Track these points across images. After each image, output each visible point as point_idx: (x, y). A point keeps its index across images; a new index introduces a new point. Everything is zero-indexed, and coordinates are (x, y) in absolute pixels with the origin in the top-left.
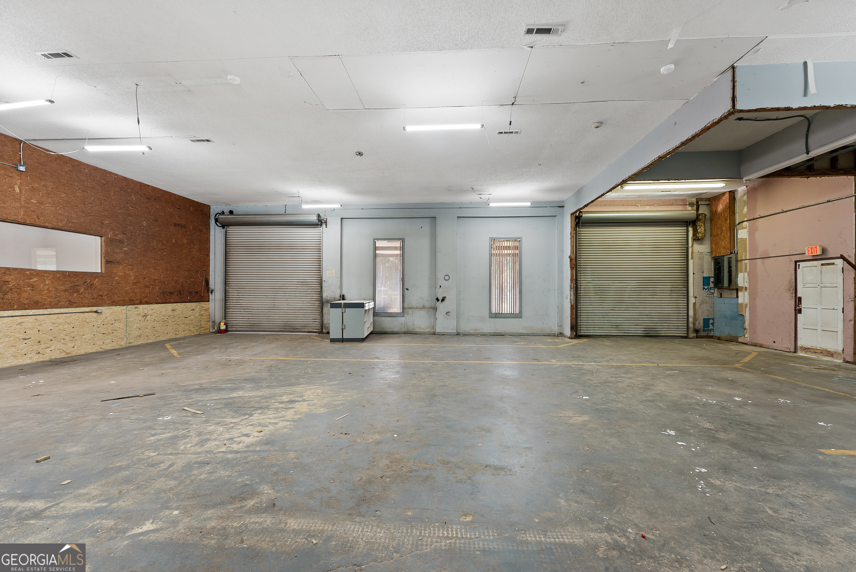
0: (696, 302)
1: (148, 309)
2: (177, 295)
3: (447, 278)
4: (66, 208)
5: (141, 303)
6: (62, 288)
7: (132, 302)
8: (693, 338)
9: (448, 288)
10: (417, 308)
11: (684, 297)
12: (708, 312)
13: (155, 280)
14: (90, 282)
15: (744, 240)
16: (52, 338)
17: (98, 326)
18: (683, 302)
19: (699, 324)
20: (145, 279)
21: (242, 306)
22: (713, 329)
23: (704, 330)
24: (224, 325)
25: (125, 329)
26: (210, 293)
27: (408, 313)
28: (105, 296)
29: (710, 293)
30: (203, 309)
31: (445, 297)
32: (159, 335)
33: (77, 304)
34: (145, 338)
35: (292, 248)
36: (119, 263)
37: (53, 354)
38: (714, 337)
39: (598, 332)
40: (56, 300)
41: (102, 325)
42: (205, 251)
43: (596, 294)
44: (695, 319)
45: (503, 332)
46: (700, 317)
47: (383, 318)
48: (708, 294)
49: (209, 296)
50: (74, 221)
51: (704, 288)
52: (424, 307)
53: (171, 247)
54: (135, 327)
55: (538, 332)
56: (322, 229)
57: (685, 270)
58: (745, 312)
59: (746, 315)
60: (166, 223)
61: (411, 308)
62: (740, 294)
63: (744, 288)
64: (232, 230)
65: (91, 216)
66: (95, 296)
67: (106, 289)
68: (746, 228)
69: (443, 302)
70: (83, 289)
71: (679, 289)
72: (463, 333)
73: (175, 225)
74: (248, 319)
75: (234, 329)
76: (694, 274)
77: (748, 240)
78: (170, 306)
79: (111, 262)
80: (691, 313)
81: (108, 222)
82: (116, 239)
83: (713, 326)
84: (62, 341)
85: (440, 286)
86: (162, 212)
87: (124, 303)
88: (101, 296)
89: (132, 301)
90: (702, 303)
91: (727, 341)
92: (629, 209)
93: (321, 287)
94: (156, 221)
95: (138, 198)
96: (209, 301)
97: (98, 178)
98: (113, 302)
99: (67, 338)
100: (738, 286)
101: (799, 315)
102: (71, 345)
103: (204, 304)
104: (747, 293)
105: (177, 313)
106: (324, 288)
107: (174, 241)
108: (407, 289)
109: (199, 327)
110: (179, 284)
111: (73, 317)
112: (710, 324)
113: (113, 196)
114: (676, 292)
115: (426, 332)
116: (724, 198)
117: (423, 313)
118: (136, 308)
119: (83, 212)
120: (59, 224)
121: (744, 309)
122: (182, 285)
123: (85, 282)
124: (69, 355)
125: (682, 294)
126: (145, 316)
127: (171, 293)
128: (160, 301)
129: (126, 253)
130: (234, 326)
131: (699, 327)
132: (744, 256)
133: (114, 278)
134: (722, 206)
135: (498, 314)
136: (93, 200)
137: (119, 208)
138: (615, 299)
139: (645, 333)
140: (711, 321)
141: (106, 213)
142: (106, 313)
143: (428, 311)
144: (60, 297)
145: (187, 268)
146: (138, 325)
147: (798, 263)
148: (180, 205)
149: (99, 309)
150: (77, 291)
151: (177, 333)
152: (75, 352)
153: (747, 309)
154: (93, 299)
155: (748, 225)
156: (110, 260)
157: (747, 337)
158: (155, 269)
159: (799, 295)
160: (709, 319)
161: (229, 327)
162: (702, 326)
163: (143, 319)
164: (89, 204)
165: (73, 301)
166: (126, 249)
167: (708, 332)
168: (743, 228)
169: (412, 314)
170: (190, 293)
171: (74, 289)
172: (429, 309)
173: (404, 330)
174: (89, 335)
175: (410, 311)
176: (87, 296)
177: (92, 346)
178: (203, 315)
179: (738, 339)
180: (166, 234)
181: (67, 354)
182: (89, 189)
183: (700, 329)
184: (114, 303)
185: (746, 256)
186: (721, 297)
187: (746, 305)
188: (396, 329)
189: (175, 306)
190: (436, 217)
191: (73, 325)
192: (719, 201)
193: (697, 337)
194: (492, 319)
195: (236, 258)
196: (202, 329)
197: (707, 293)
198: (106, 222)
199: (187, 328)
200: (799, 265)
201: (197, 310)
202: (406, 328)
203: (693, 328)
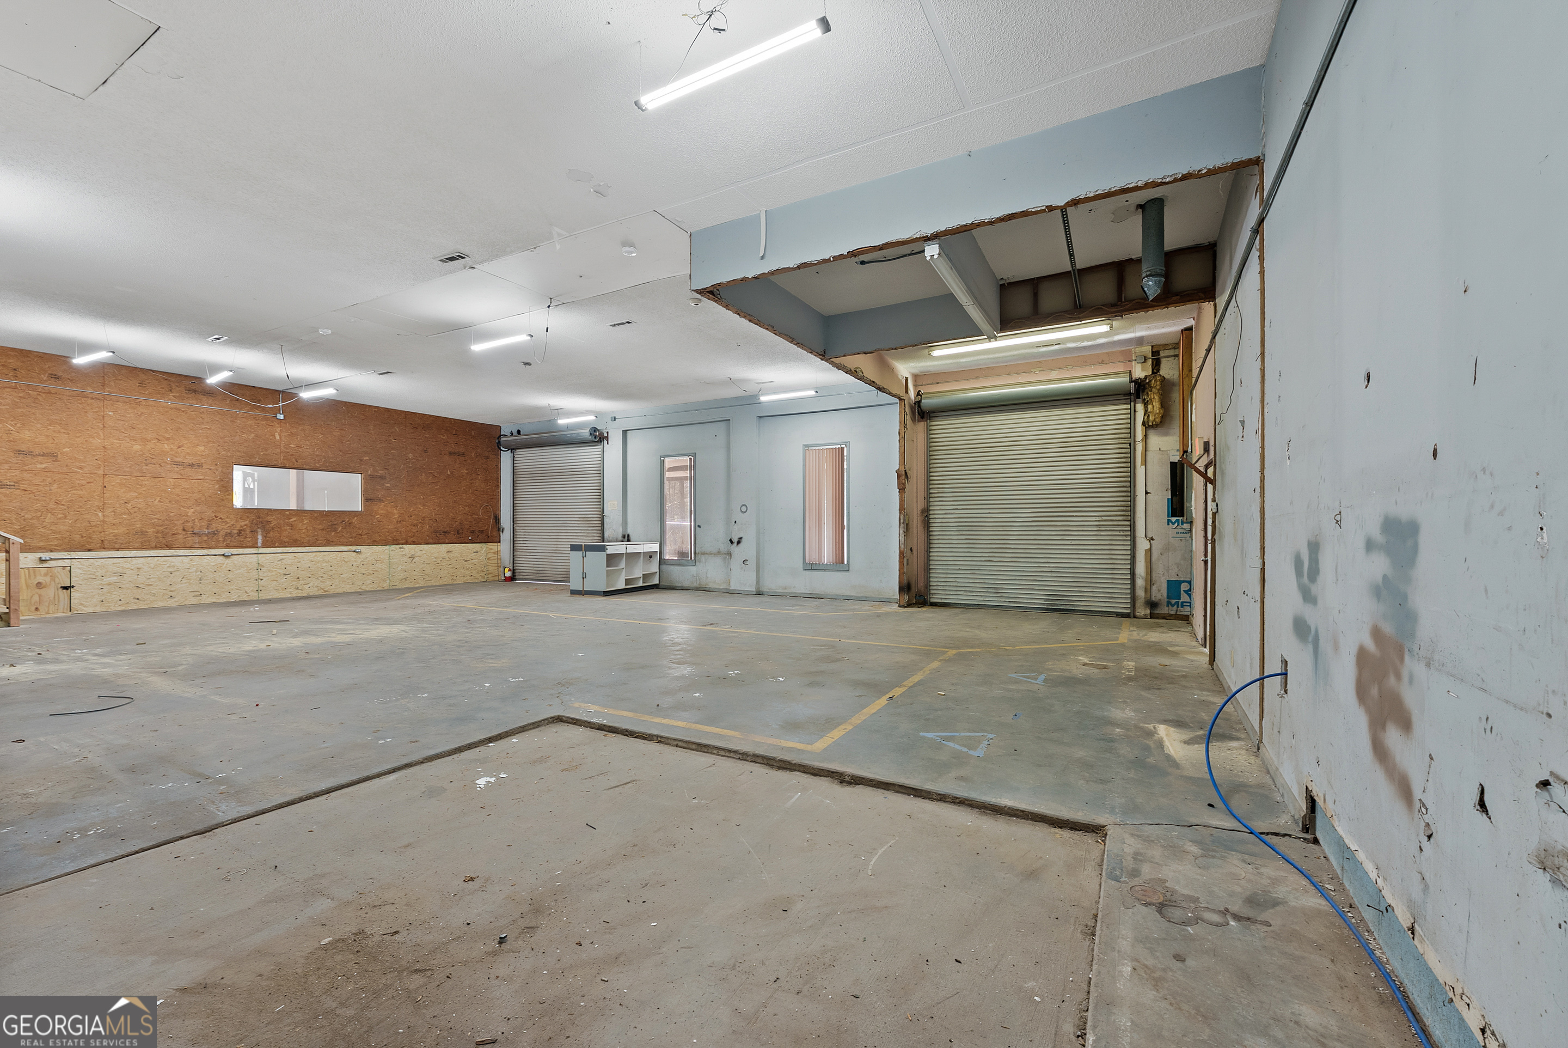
0: (1153, 548)
1: (416, 550)
2: (454, 535)
3: (744, 509)
4: (323, 448)
5: (406, 543)
6: (319, 527)
7: (395, 542)
8: (1145, 617)
9: (745, 524)
10: (711, 554)
11: (1124, 538)
12: (1178, 567)
13: (424, 517)
14: (348, 521)
15: (1194, 427)
16: (310, 576)
17: (358, 566)
18: (1122, 549)
19: (1159, 591)
20: (411, 516)
21: (528, 548)
22: (1190, 603)
23: (1169, 603)
24: (509, 571)
25: (388, 571)
26: (501, 533)
27: (700, 562)
28: (364, 535)
29: (1182, 531)
30: (491, 551)
31: (741, 538)
32: (431, 579)
33: (335, 543)
34: (412, 582)
35: (573, 473)
36: (380, 500)
37: (311, 590)
38: (1189, 618)
39: (964, 599)
40: (314, 538)
41: (362, 565)
42: (494, 482)
43: (961, 533)
44: (1150, 581)
45: (823, 593)
46: (1160, 577)
47: (672, 567)
48: (1177, 533)
49: (500, 536)
50: (331, 460)
51: (1169, 521)
52: (719, 553)
53: (445, 480)
54: (399, 569)
55: (873, 596)
56: (602, 446)
57: (1126, 487)
60: (438, 453)
61: (703, 554)
64: (519, 453)
65: (349, 454)
66: (354, 535)
67: (366, 527)
68: (1194, 401)
69: (740, 545)
70: (341, 528)
71: (1115, 523)
72: (767, 592)
73: (450, 453)
74: (534, 564)
75: (521, 577)
76: (1147, 493)
78: (444, 548)
79: (371, 499)
80: (1141, 568)
81: (368, 458)
82: (376, 476)
83: (1190, 596)
84: (320, 578)
85: (735, 522)
86: (433, 441)
87: (386, 543)
88: (361, 535)
89: (396, 540)
90: (1167, 549)
92: (1021, 379)
93: (603, 524)
94: (426, 451)
95: (402, 429)
96: (500, 542)
97: (356, 415)
98: (374, 541)
99: (325, 576)
102: (328, 583)
103: (493, 546)
105: (454, 555)
106: (605, 525)
107: (449, 473)
108: (699, 526)
109: (485, 573)
110: (456, 521)
111: (331, 556)
112: (1182, 592)
113: (373, 430)
114: (1108, 529)
115: (721, 589)
117: (718, 561)
118: (400, 548)
119: (341, 451)
120: (317, 465)
122: (460, 523)
123: (343, 521)
124: (327, 593)
125: (1122, 533)
126: (412, 557)
127: (445, 532)
128: (431, 541)
129: (388, 489)
130: (521, 574)
131: (1159, 597)
133: (374, 516)
135: (814, 565)
136: (351, 438)
137: (380, 442)
138: (994, 542)
139: (1048, 604)
140: (1184, 587)
141: (365, 449)
142: (366, 553)
143: (725, 559)
144: (318, 535)
145: (468, 503)
146: (404, 567)
148: (456, 430)
149: (358, 548)
150: (335, 530)
151: (455, 578)
152: (333, 590)
154: (351, 538)
156: (370, 498)
158: (424, 505)
160: (1180, 582)
161: (517, 574)
162: (1165, 595)
163: (409, 560)
164: (347, 442)
165: (331, 540)
166: (389, 485)
167: (1178, 607)
169: (705, 562)
170: (473, 532)
171: (333, 528)
172: (725, 556)
173: (695, 585)
174: (347, 574)
175: (703, 558)
176: (345, 535)
177: (350, 586)
178: (491, 559)
180: (438, 465)
181: (326, 591)
182: (347, 426)
183: (1160, 600)
184: (375, 543)
188: (686, 584)
189: (451, 547)
190: (729, 420)
191: (331, 564)
193: (1152, 616)
194: (807, 573)
195: (525, 488)
196: (490, 575)
197: (1176, 530)
198: (365, 458)
199: (468, 572)
201: (483, 552)
202: (698, 583)
203: (1145, 598)
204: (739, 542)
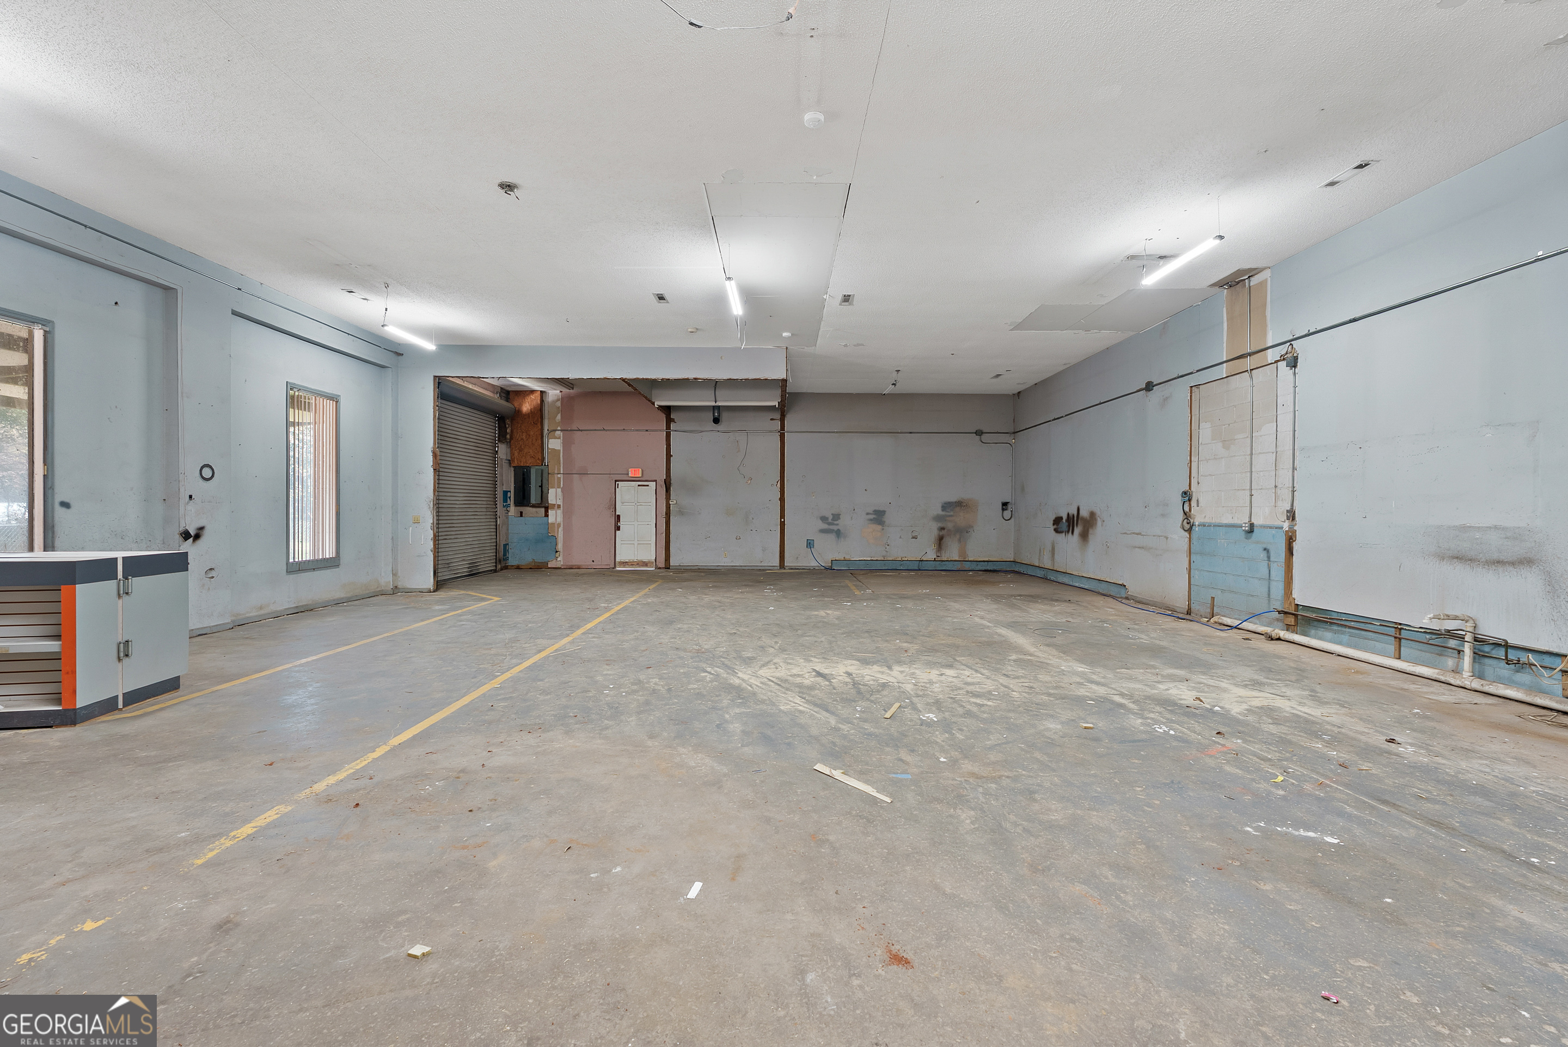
3: (207, 472)
9: (210, 502)
15: (556, 452)
19: (501, 552)
22: (510, 557)
23: (503, 559)
31: (202, 528)
38: (509, 567)
45: (310, 602)
58: (558, 533)
59: (559, 535)
62: (551, 513)
63: (556, 506)
68: (559, 438)
69: (199, 542)
77: (562, 452)
83: (509, 553)
85: (191, 497)
91: (531, 568)
100: (548, 503)
101: (617, 532)
104: (560, 512)
112: (506, 551)
116: (532, 397)
121: (556, 529)
132: (556, 469)
134: (530, 405)
135: (299, 565)
140: (507, 548)
147: (617, 483)
153: (560, 530)
155: (562, 436)
157: (560, 561)
159: (617, 514)
160: (506, 545)
162: (503, 554)
167: (505, 561)
168: (556, 438)
179: (548, 564)
185: (559, 469)
186: (521, 516)
187: (559, 525)
192: (525, 399)
194: (292, 576)
200: (618, 484)
204: (197, 537)
